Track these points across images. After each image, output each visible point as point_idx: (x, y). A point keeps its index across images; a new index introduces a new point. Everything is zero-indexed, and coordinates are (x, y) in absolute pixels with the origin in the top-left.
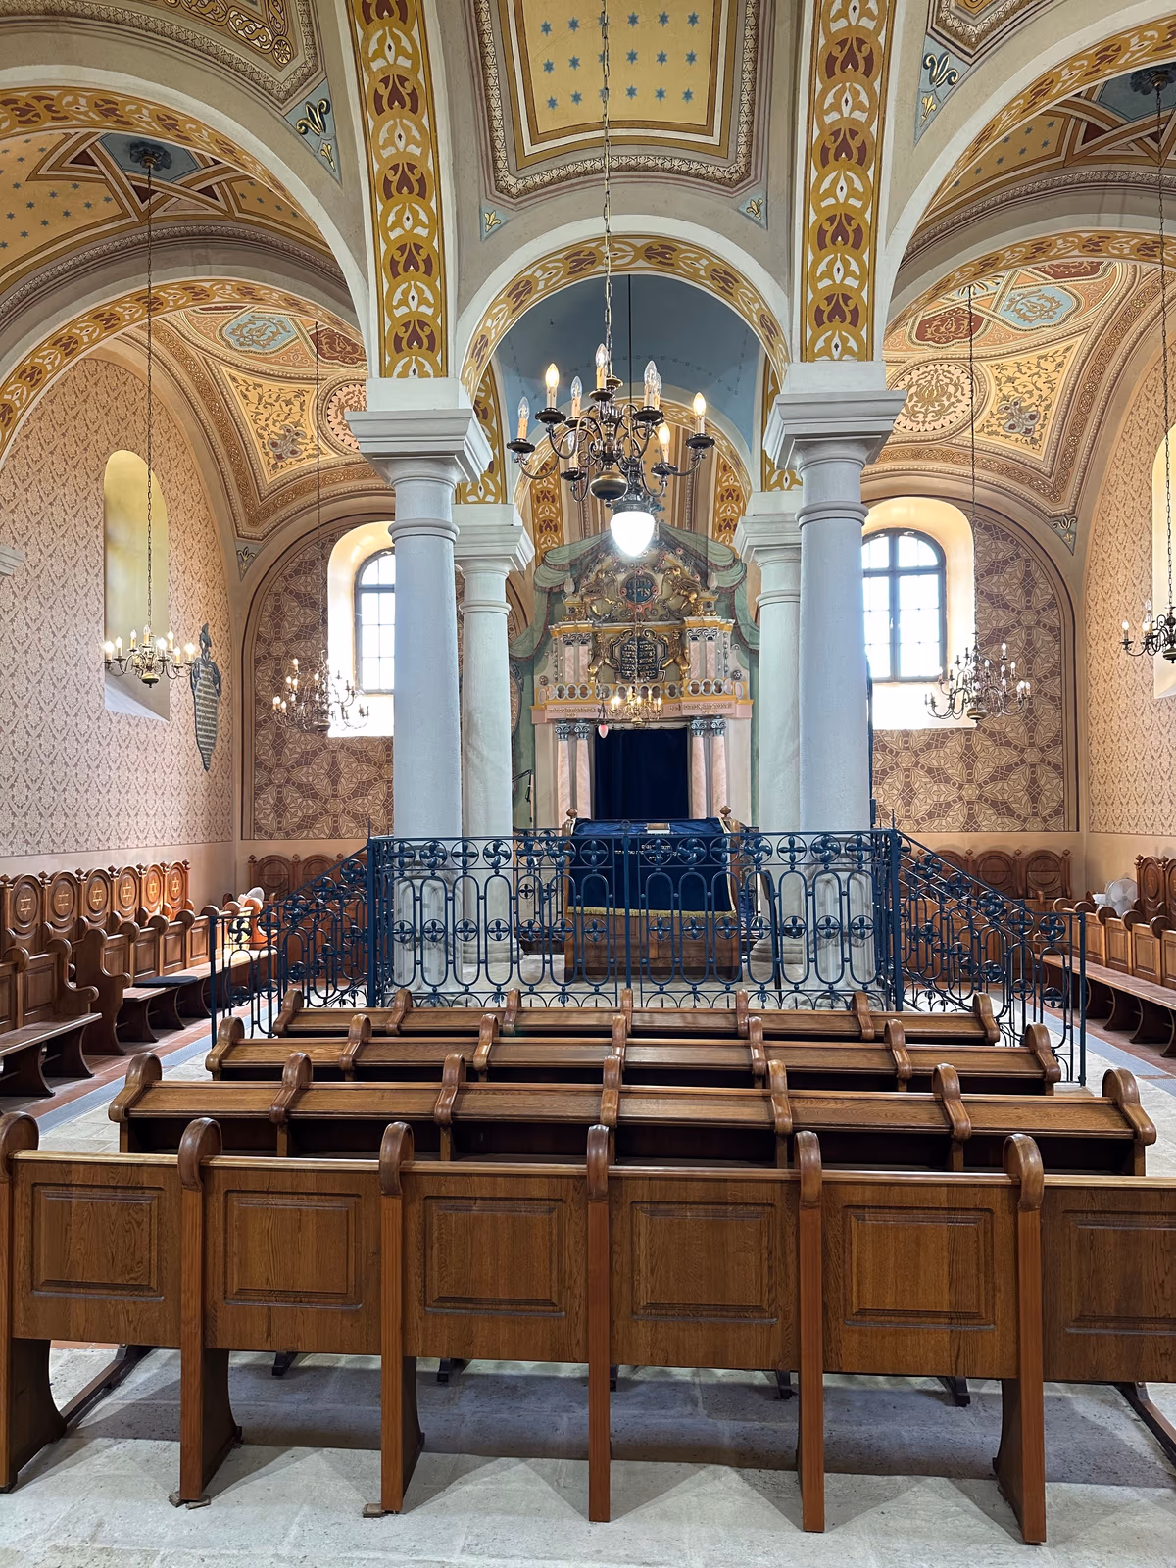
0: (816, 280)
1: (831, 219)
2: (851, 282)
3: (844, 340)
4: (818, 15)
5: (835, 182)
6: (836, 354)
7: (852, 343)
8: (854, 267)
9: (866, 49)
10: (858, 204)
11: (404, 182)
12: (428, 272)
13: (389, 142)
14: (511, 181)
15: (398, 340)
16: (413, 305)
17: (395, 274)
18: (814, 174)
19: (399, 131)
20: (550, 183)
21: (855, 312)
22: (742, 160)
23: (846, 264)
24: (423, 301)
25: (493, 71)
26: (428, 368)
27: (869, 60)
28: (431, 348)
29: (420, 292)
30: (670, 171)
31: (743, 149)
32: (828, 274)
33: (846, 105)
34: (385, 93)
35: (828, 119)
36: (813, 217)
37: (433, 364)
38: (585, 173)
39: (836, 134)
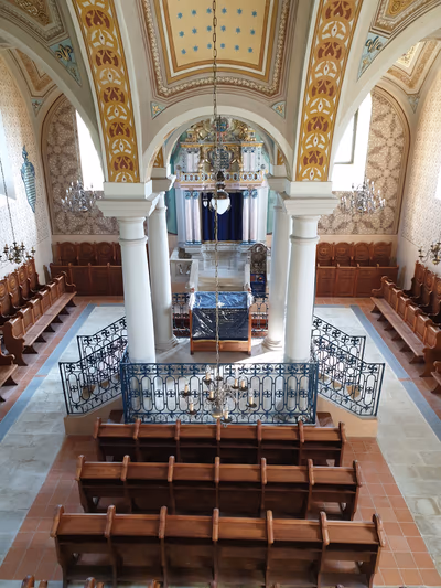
0: (305, 145)
1: (314, 119)
2: (321, 146)
3: (315, 171)
4: (316, 31)
5: (318, 103)
6: (311, 177)
7: (319, 173)
8: (323, 139)
9: (338, 47)
10: (327, 113)
11: (113, 95)
12: (128, 135)
13: (105, 78)
14: (165, 90)
15: (116, 164)
16: (122, 149)
17: (113, 135)
18: (308, 99)
19: (109, 73)
20: (184, 90)
21: (321, 159)
22: (275, 85)
23: (320, 138)
24: (126, 148)
25: (154, 40)
26: (131, 177)
27: (339, 52)
28: (131, 169)
29: (125, 144)
30: (241, 85)
31: (276, 80)
32: (311, 142)
33: (326, 70)
34: (101, 57)
35: (317, 76)
36: (306, 118)
37: (133, 176)
38: (200, 85)
39: (320, 82)
